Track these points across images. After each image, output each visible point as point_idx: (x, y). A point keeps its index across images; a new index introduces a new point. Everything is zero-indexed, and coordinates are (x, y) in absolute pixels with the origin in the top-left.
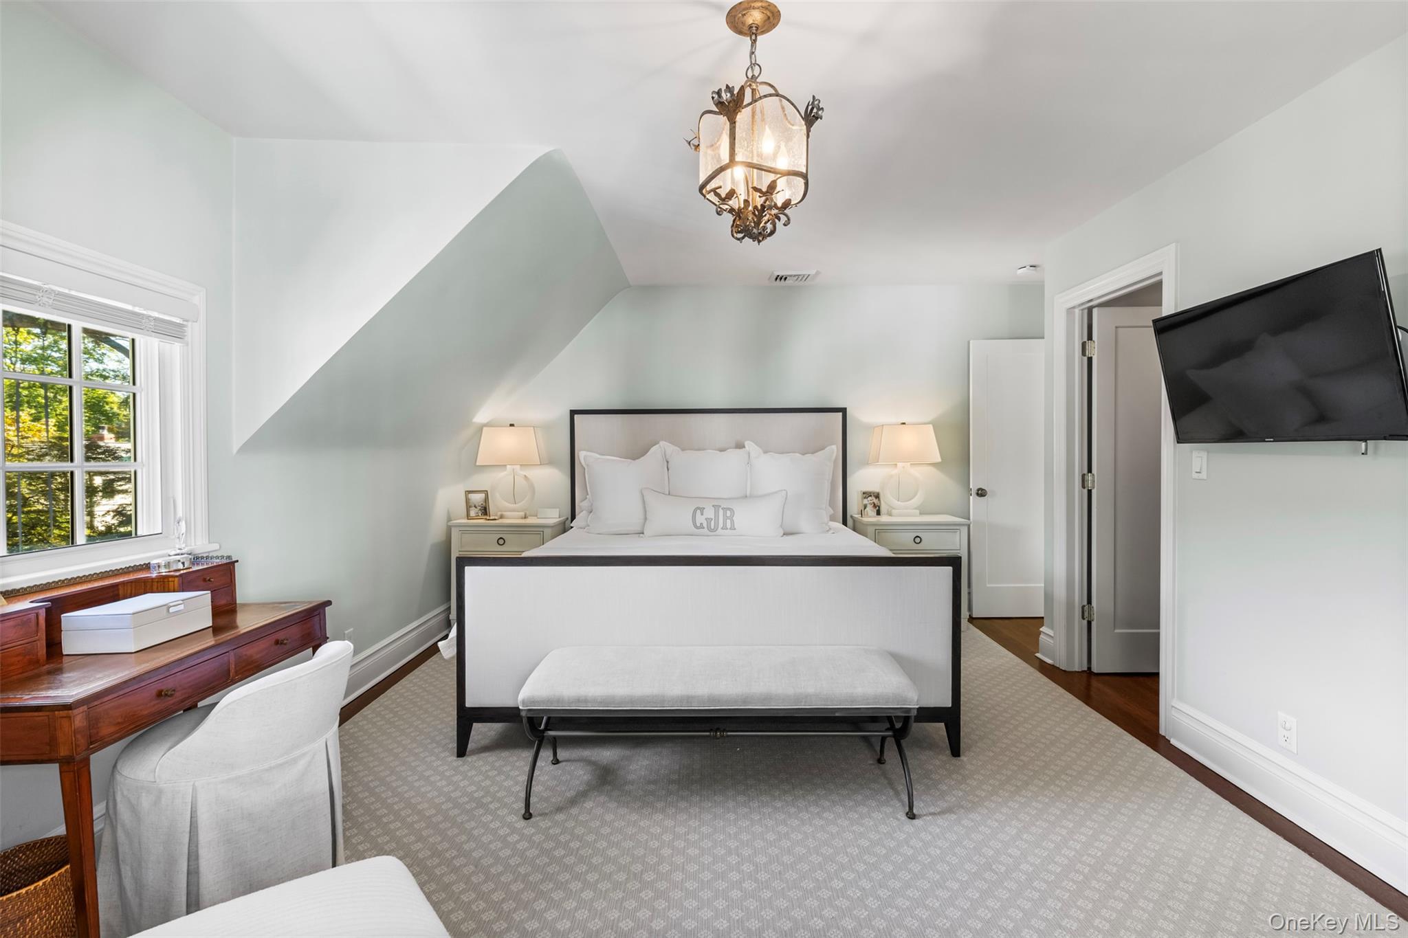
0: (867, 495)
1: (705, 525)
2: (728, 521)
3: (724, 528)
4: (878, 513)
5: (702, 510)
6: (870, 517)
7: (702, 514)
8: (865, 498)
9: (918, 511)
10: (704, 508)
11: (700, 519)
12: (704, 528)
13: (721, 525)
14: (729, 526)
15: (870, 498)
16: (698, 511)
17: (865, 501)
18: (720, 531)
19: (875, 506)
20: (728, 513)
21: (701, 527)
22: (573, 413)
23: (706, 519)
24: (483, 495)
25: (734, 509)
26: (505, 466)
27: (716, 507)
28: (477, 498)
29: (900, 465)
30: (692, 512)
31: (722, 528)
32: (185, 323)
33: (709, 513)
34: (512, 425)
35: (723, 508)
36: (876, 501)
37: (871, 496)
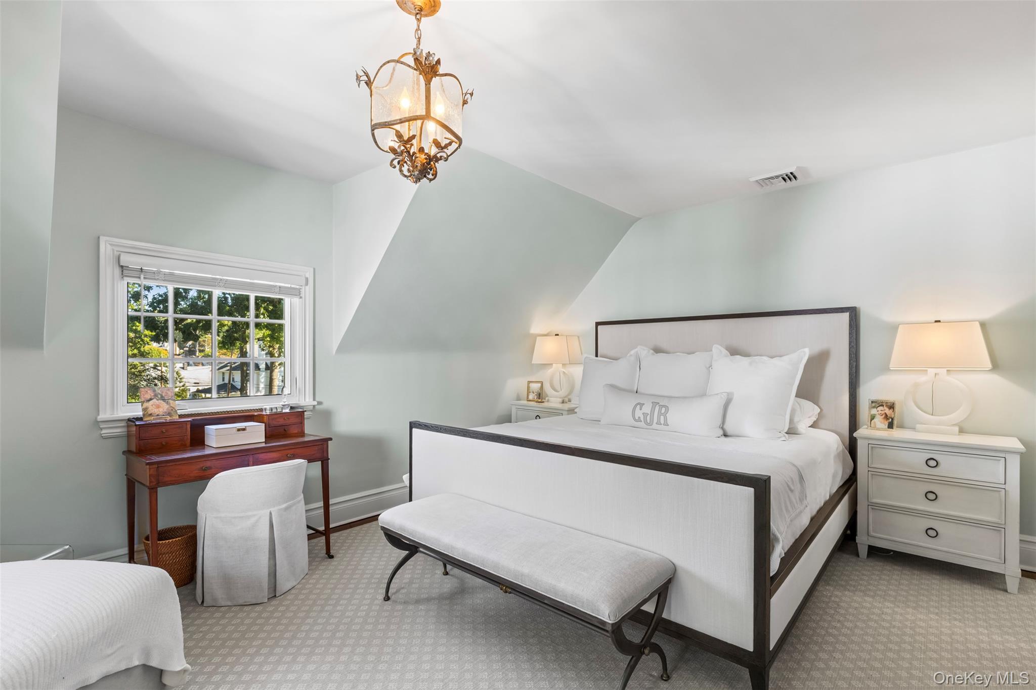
0: (876, 404)
1: (642, 419)
2: (662, 417)
3: (659, 423)
4: (891, 426)
5: (641, 405)
6: (879, 429)
7: (641, 409)
8: (874, 407)
9: (957, 429)
10: (644, 404)
11: (639, 413)
12: (641, 421)
13: (655, 420)
14: (662, 422)
15: (881, 408)
16: (638, 406)
17: (874, 411)
18: (655, 426)
19: (886, 417)
20: (663, 411)
21: (639, 420)
22: (598, 324)
23: (643, 414)
24: (539, 385)
25: (669, 407)
26: (552, 364)
27: (655, 404)
28: (535, 387)
29: (932, 372)
30: (632, 407)
31: (656, 423)
32: (301, 287)
33: (647, 409)
34: (557, 335)
35: (661, 404)
36: (889, 412)
37: (883, 406)
